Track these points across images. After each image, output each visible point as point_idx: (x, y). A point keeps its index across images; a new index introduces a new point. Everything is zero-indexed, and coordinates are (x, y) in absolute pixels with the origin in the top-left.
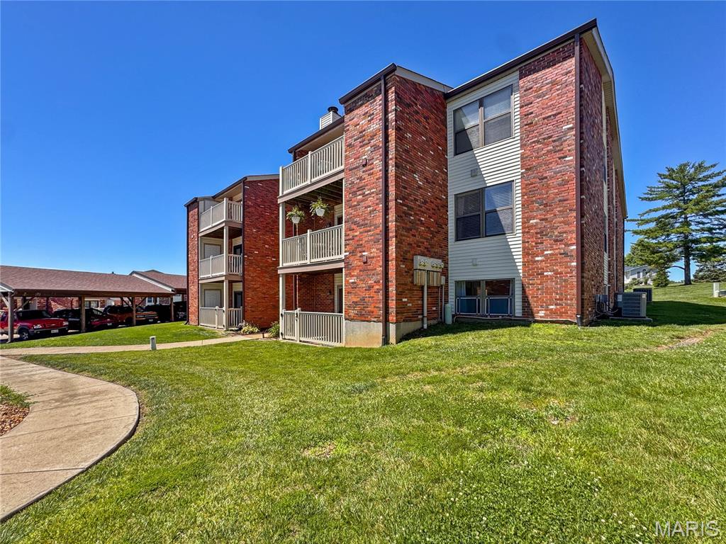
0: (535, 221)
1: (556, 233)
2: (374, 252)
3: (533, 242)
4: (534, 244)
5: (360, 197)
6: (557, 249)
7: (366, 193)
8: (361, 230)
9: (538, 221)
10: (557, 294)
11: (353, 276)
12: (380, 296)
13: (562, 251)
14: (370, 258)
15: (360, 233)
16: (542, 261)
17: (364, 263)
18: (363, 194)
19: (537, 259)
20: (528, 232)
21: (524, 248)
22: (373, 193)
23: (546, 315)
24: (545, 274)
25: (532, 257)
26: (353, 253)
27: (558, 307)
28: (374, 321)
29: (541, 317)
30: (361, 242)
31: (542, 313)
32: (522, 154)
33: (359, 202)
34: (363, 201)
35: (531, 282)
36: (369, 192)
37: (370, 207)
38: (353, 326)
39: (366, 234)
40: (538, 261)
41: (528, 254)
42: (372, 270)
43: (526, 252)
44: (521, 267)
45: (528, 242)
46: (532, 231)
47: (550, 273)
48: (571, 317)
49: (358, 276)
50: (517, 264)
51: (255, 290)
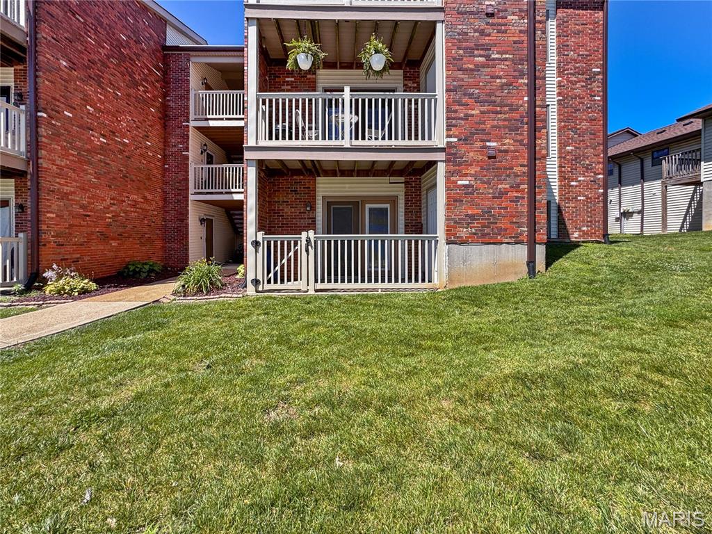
0: (571, 148)
1: (587, 162)
2: (509, 144)
3: (568, 167)
4: (569, 169)
5: (482, 59)
6: (588, 177)
7: (493, 56)
8: (485, 108)
9: (573, 148)
10: (588, 217)
11: (466, 175)
12: (523, 207)
13: (592, 179)
14: (500, 151)
15: (482, 112)
16: (576, 186)
17: (490, 157)
18: (488, 57)
19: (572, 183)
20: (564, 158)
21: (560, 172)
22: (506, 59)
23: (580, 236)
24: (579, 198)
25: (569, 182)
26: (466, 140)
27: (589, 229)
28: (508, 243)
29: (576, 238)
30: (482, 126)
31: (576, 235)
32: (559, 82)
33: (478, 67)
34: (484, 66)
35: (567, 205)
36: (497, 56)
37: (500, 78)
38: (467, 252)
39: (494, 116)
40: (573, 186)
41: (565, 179)
42: (506, 169)
43: (562, 177)
44: (557, 191)
45: (564, 167)
46: (568, 157)
47: (582, 198)
48: (599, 237)
49: (475, 176)
50: (553, 187)
51: (64, 196)
